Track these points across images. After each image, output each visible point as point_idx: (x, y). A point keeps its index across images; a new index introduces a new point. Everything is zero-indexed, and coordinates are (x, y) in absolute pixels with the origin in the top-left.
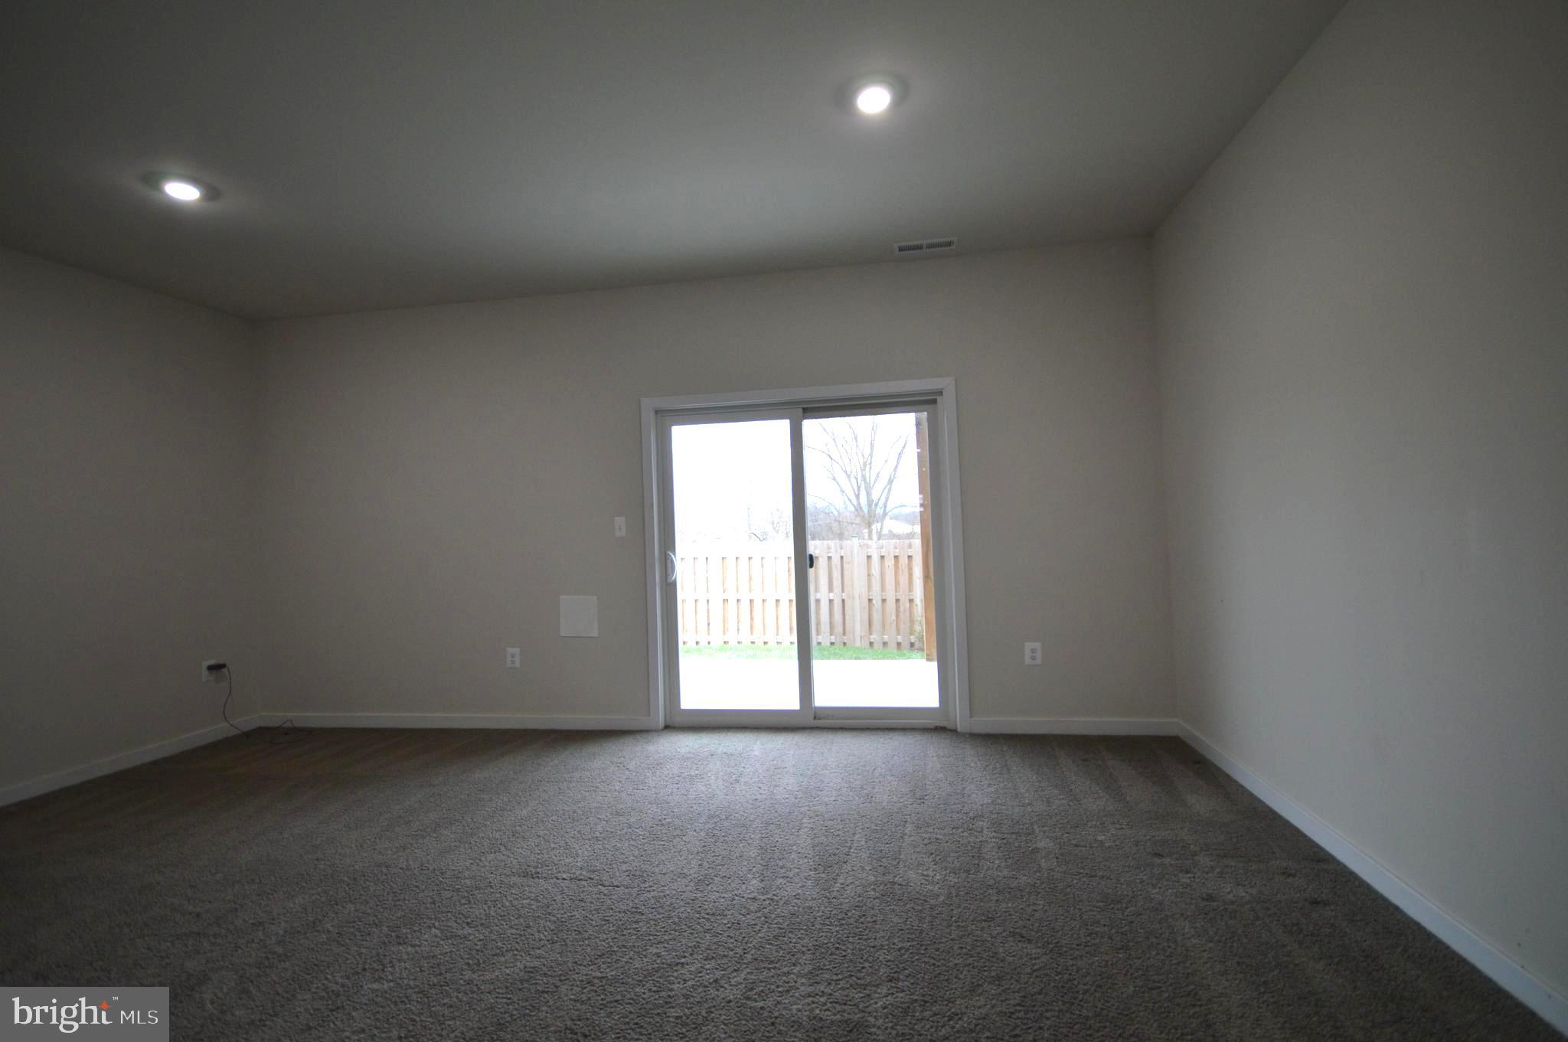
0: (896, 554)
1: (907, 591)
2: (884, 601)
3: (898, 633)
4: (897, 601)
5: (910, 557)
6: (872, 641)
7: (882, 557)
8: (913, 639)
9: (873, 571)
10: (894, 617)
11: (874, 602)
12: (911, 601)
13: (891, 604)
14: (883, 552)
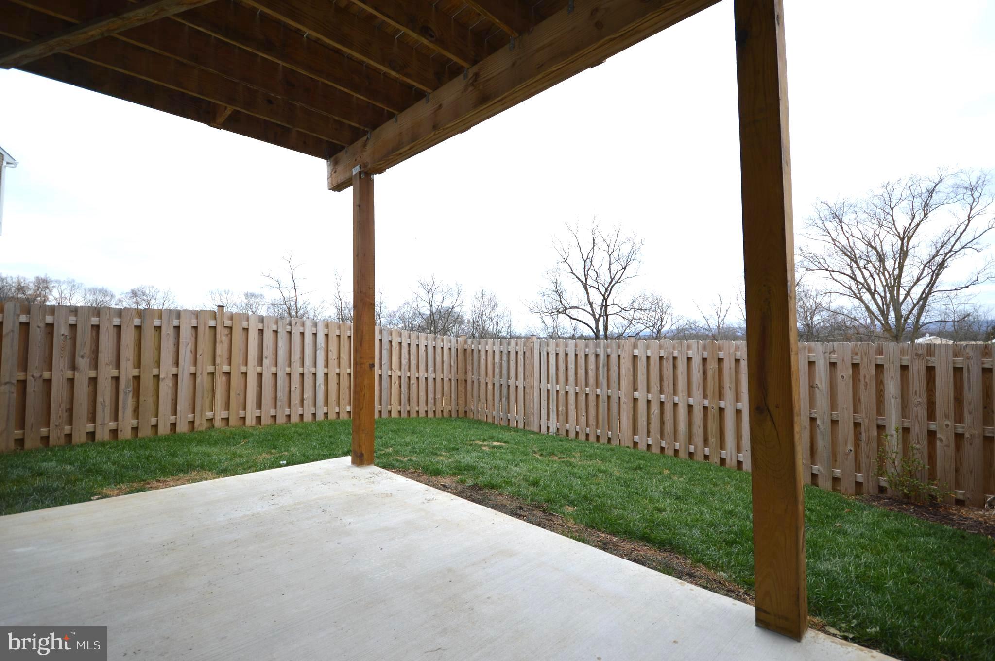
0: (855, 362)
1: (874, 412)
2: (834, 422)
3: (858, 469)
4: (857, 425)
5: (879, 367)
6: (815, 472)
7: (833, 365)
8: (883, 481)
9: (817, 382)
10: (850, 447)
11: (818, 422)
12: (881, 428)
13: (846, 430)
14: (834, 358)
